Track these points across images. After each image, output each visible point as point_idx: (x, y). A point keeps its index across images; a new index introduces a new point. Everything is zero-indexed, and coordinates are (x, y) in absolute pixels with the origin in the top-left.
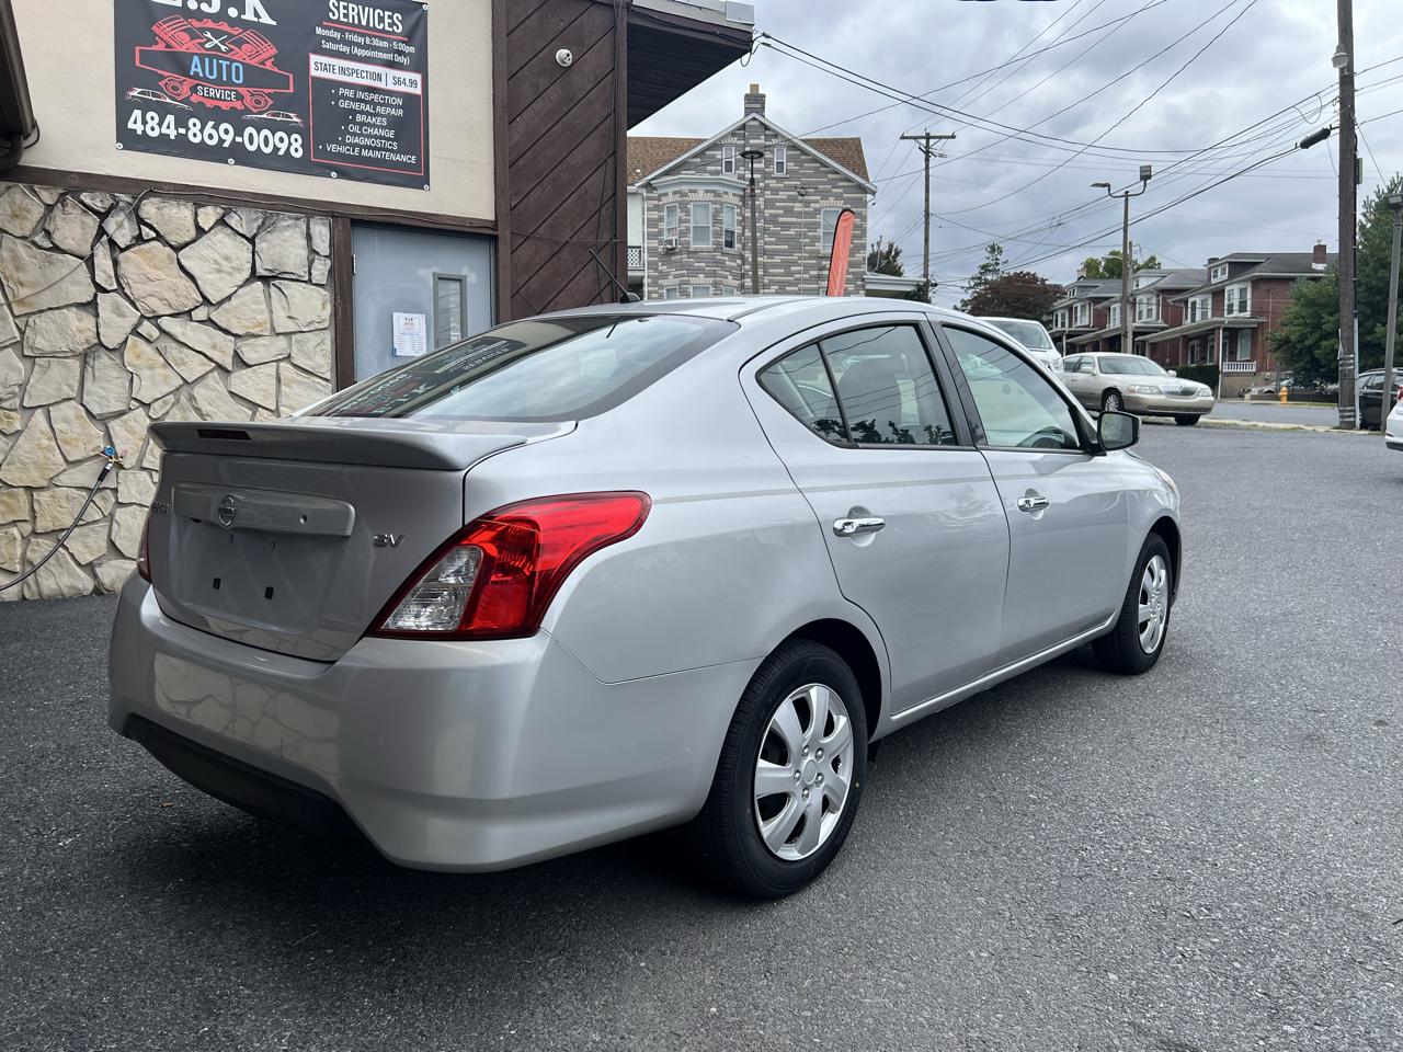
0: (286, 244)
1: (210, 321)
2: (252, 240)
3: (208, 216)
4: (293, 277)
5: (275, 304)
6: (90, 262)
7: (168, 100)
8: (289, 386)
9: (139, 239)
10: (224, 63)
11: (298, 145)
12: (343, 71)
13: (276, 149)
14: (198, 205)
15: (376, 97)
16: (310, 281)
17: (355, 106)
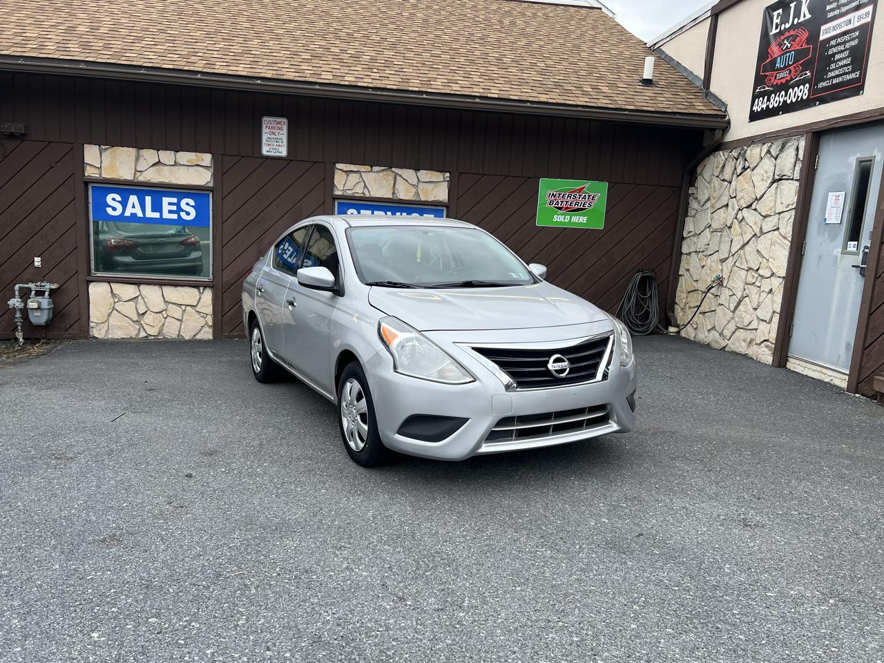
0: (788, 157)
1: (755, 210)
2: (776, 159)
3: (765, 148)
4: (787, 177)
5: (778, 195)
6: (730, 183)
7: (767, 88)
8: (774, 245)
9: (744, 169)
10: (788, 55)
11: (806, 91)
12: (834, 28)
13: (798, 97)
14: (764, 144)
15: (847, 37)
16: (792, 179)
17: (835, 50)
